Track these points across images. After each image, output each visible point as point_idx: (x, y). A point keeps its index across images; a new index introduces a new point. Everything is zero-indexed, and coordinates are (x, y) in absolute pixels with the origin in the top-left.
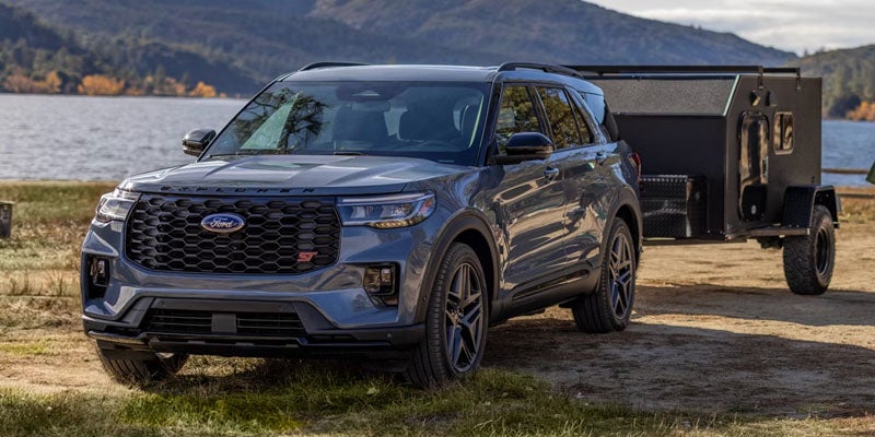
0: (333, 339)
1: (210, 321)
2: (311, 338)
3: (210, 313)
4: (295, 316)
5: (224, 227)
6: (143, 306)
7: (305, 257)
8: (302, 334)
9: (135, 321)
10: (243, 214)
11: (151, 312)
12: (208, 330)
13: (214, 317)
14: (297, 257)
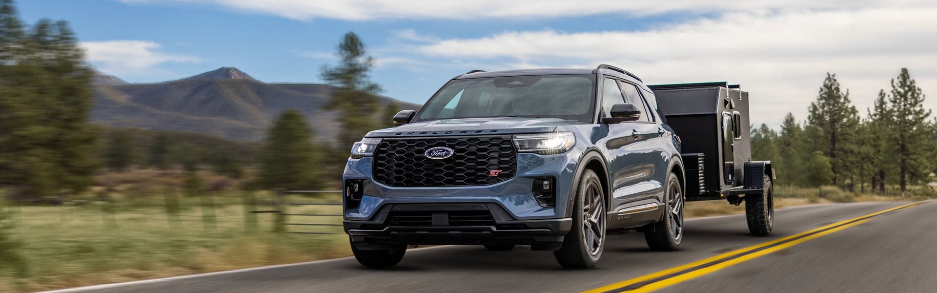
0: (513, 226)
1: (431, 218)
2: (499, 226)
3: (431, 213)
4: (488, 212)
5: (440, 156)
6: (386, 211)
7: (493, 173)
8: (494, 224)
9: (381, 220)
10: (452, 147)
11: (392, 213)
12: (430, 224)
13: (433, 216)
14: (489, 173)
